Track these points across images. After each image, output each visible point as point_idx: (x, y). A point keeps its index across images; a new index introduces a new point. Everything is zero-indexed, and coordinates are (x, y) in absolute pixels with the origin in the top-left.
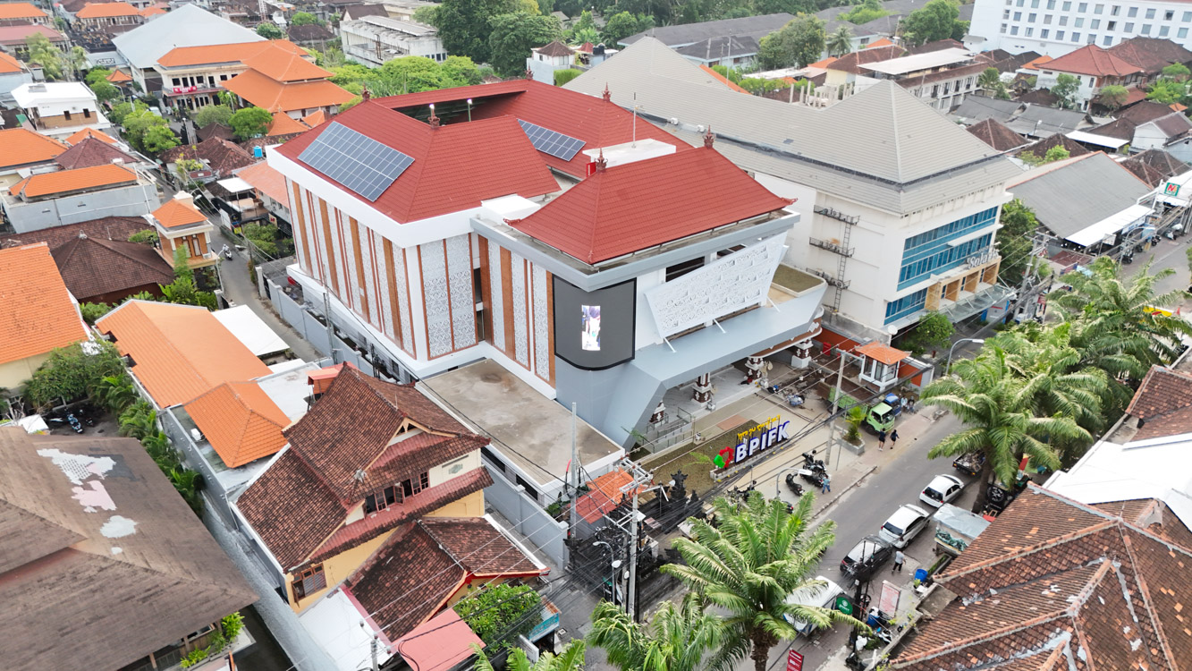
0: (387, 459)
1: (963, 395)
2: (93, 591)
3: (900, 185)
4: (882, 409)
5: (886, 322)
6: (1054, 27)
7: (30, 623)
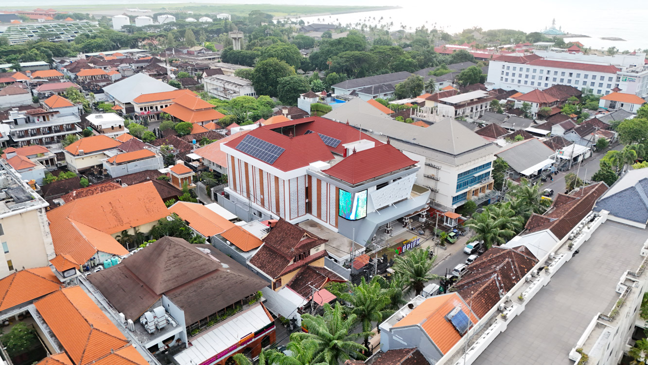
0: (300, 246)
1: (476, 224)
2: (227, 281)
3: (455, 155)
4: (452, 234)
5: (453, 204)
6: (523, 79)
7: (213, 288)
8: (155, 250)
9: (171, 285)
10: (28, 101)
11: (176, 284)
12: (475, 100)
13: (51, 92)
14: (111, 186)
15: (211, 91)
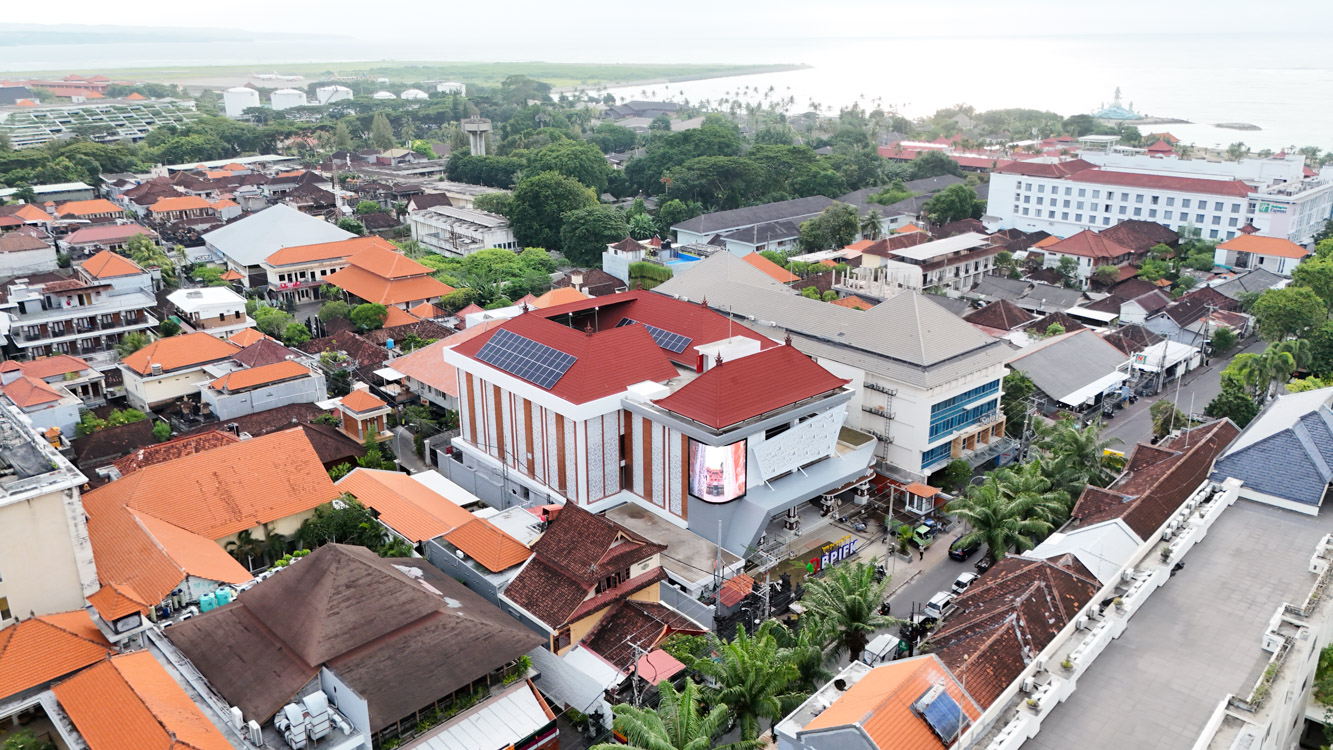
0: (608, 558)
1: (971, 509)
2: (457, 635)
3: (925, 367)
4: (923, 530)
5: (923, 467)
6: (1059, 209)
7: (428, 651)
8: (308, 571)
9: (341, 646)
10: (49, 263)
11: (351, 644)
12: (963, 253)
13: (95, 246)
14: (217, 439)
15: (426, 239)
